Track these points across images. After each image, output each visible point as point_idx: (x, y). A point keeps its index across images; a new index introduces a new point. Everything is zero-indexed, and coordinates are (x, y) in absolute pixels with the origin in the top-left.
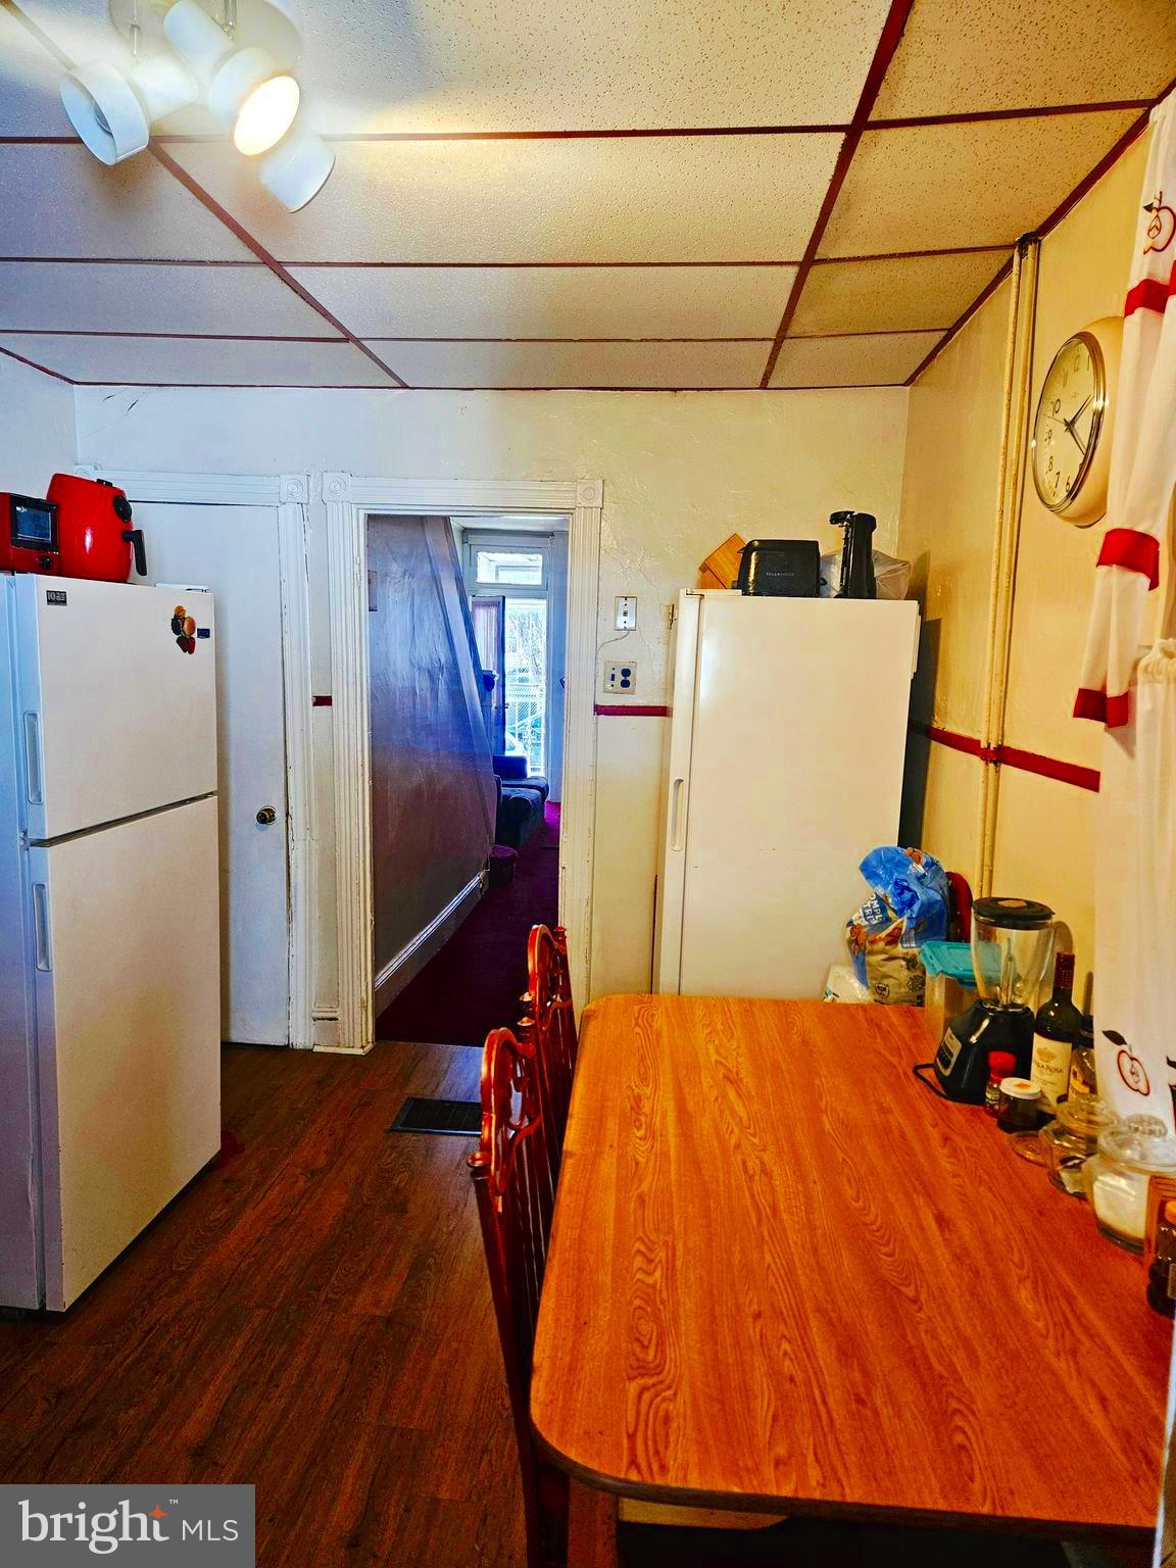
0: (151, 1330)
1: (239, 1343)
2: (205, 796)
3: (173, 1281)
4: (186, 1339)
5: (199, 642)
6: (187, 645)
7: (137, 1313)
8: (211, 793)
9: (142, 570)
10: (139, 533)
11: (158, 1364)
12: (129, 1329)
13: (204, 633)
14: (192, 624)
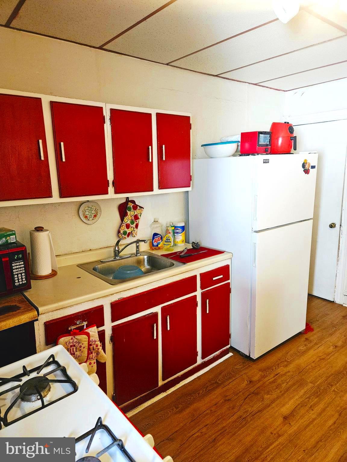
0: (277, 375)
1: (303, 391)
2: (309, 220)
3: (286, 363)
4: (287, 382)
5: (311, 170)
6: (307, 172)
7: (274, 368)
8: (311, 219)
9: (295, 149)
10: (296, 137)
11: (278, 385)
12: (271, 371)
13: (313, 167)
14: (309, 164)
